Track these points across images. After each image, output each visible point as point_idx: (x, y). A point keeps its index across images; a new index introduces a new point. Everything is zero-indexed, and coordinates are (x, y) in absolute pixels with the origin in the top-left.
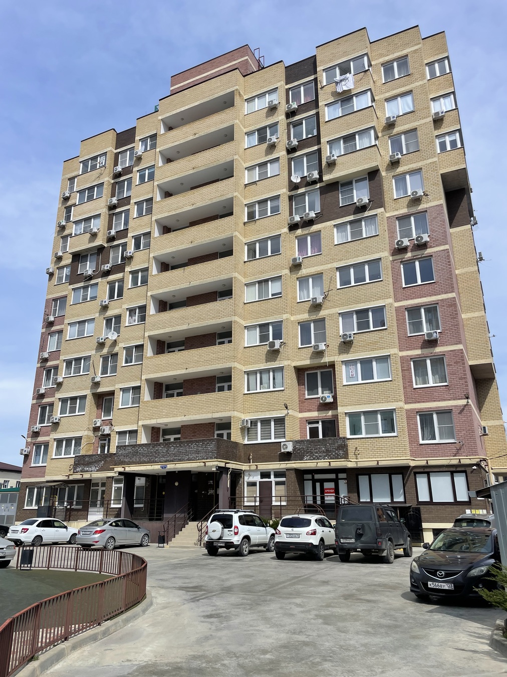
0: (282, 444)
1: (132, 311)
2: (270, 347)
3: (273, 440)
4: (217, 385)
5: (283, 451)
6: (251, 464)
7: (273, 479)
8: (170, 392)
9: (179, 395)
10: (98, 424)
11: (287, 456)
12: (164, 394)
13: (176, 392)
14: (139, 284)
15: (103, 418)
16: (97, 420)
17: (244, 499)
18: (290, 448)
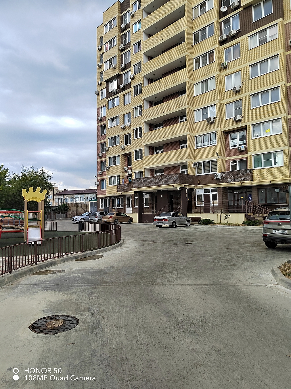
0: (215, 175)
1: (136, 109)
2: (208, 121)
3: (211, 173)
4: (181, 146)
5: (215, 178)
6: (199, 185)
7: (211, 193)
8: (157, 151)
9: (162, 152)
11: (219, 181)
12: (155, 153)
14: (138, 94)
15: (128, 167)
16: (125, 167)
17: (196, 203)
18: (219, 177)
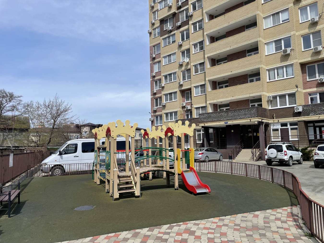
0: (295, 108)
1: (195, 45)
2: (284, 52)
3: (288, 106)
4: (249, 79)
5: (296, 111)
6: (275, 119)
7: (289, 126)
8: (221, 86)
9: (226, 86)
10: (184, 105)
11: (299, 114)
12: (218, 87)
13: (224, 85)
14: (198, 30)
15: (186, 102)
16: (183, 103)
17: (271, 138)
18: (300, 109)
